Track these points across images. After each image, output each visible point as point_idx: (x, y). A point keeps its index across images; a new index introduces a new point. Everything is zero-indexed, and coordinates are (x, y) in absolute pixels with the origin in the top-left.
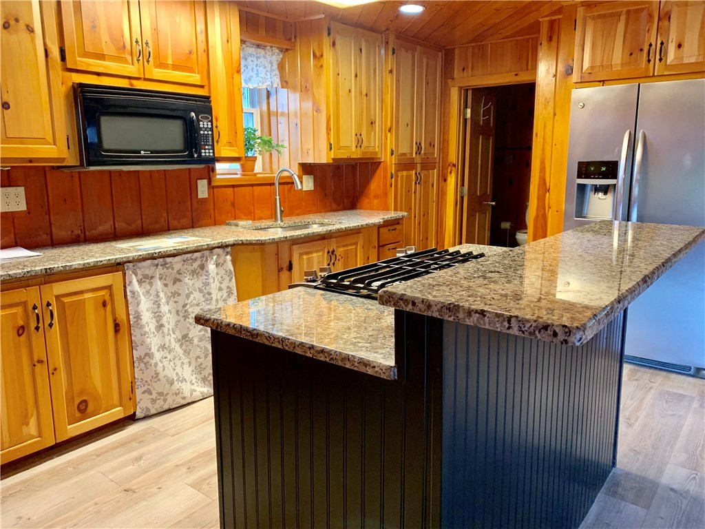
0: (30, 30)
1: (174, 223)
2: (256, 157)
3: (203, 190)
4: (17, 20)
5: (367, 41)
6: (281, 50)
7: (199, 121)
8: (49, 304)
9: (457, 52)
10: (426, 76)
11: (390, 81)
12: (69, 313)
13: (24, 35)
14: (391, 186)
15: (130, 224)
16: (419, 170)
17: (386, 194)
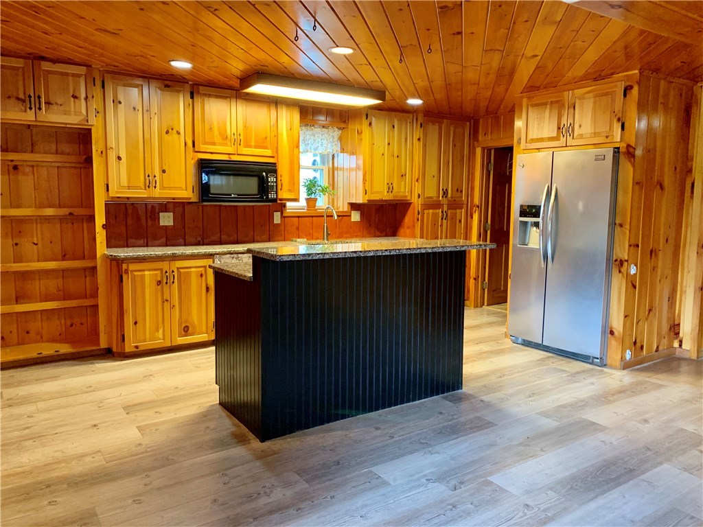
0: (178, 133)
1: (257, 238)
2: (317, 199)
3: (277, 218)
4: (172, 129)
5: (400, 120)
6: (340, 129)
7: (267, 177)
8: (173, 272)
9: (481, 120)
10: (453, 140)
11: (418, 146)
12: (183, 278)
13: (176, 136)
14: (418, 220)
15: (229, 237)
16: (445, 209)
17: (414, 226)
